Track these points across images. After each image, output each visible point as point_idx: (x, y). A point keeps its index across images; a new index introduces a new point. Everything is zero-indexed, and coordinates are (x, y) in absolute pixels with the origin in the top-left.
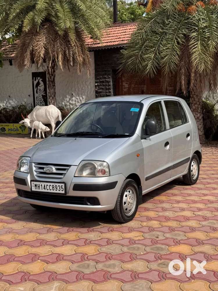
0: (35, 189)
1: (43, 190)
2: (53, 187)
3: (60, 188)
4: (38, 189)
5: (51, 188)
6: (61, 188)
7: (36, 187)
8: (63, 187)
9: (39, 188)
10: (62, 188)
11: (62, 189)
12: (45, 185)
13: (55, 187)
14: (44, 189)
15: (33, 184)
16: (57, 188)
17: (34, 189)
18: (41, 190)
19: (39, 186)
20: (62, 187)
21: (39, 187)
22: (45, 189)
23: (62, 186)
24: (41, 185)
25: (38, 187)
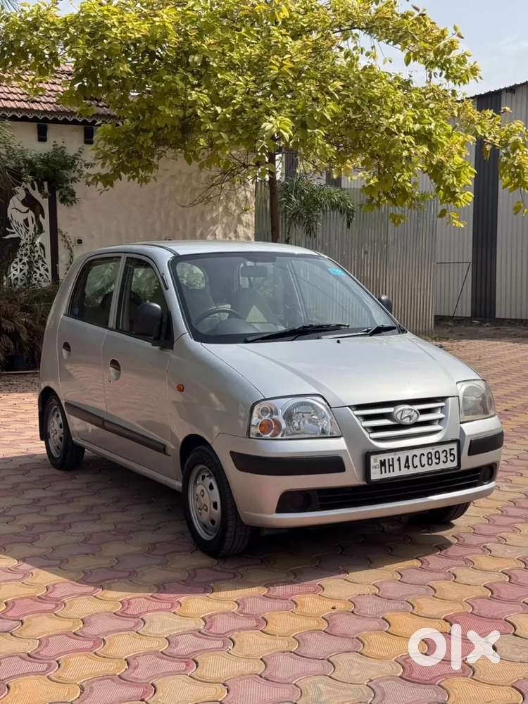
0: (382, 473)
1: (405, 472)
2: (430, 456)
3: (446, 456)
4: (390, 472)
5: (424, 460)
6: (448, 455)
7: (383, 468)
8: (455, 452)
9: (391, 468)
10: (451, 454)
11: (452, 456)
12: (408, 457)
13: (433, 458)
14: (405, 467)
15: (375, 460)
16: (439, 458)
17: (376, 475)
18: (397, 473)
19: (391, 463)
20: (452, 452)
21: (393, 465)
22: (408, 467)
23: (451, 450)
24: (399, 460)
25: (390, 466)
